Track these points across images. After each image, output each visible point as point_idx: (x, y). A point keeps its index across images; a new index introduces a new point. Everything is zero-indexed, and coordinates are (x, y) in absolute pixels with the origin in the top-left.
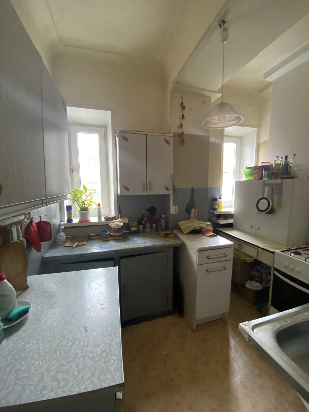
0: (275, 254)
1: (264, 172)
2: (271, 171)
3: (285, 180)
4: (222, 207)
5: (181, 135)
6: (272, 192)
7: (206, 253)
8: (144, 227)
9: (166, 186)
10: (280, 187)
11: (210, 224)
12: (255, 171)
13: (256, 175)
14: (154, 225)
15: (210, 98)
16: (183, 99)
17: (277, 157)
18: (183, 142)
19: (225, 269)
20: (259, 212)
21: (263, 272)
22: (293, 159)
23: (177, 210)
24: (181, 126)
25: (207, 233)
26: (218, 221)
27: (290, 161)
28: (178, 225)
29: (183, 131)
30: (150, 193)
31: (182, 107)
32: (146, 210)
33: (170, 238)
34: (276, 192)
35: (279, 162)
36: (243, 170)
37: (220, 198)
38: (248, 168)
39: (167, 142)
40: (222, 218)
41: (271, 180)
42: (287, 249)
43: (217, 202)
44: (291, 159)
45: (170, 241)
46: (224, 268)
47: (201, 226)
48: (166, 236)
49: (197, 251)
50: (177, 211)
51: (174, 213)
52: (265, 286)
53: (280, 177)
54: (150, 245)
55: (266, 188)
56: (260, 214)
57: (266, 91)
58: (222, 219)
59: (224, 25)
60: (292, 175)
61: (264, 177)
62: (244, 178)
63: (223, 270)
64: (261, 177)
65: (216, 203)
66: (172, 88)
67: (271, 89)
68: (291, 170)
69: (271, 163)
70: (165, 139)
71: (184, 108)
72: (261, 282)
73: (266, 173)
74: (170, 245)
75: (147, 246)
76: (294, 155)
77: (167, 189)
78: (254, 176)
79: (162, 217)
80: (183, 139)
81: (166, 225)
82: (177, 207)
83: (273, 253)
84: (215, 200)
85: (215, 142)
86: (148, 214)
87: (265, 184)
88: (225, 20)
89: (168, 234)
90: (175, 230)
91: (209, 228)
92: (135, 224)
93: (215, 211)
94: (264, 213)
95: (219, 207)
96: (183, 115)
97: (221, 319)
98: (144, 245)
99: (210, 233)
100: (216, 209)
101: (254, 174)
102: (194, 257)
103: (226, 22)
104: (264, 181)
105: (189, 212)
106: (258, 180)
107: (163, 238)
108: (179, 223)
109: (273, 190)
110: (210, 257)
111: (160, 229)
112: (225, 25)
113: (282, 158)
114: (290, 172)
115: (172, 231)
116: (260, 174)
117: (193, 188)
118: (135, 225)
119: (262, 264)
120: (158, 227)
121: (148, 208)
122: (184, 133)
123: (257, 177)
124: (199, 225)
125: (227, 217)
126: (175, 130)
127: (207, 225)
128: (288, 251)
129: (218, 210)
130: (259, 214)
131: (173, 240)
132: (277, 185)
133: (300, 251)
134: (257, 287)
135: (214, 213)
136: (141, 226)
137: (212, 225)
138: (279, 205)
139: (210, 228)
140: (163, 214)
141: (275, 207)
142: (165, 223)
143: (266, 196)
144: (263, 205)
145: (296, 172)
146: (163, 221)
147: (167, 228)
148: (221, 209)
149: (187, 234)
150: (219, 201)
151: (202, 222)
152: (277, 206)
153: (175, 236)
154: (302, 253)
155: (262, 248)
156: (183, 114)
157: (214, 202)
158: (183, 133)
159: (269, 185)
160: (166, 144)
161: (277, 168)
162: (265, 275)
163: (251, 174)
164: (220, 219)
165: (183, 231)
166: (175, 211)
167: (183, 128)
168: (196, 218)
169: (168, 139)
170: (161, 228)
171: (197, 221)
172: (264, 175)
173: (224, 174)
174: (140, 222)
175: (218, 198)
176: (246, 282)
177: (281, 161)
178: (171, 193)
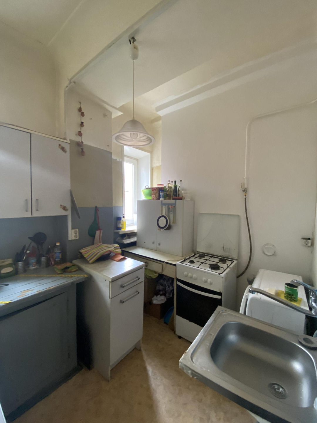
0: (177, 266)
1: (160, 193)
2: (166, 193)
3: (177, 201)
4: (126, 225)
5: (79, 144)
6: (169, 210)
7: (120, 282)
8: (27, 264)
9: (62, 204)
10: (174, 207)
11: (118, 247)
12: (153, 192)
13: (154, 196)
14: (43, 259)
15: (111, 113)
16: (81, 104)
17: (169, 181)
18: (82, 153)
19: (139, 293)
20: (159, 228)
21: (166, 284)
22: (180, 183)
23: (78, 234)
24: (80, 134)
25: (116, 257)
26: (123, 241)
27: (178, 185)
28: (81, 253)
29: (83, 141)
30: (36, 214)
31: (80, 113)
32: (30, 238)
33: (71, 272)
34: (172, 211)
35: (171, 186)
36: (143, 190)
37: (124, 217)
38: (147, 189)
39: (63, 149)
40: (126, 237)
41: (165, 200)
42: (184, 260)
43: (121, 221)
44: (179, 184)
45: (72, 277)
46: (137, 293)
47: (110, 251)
48: (65, 270)
49: (110, 282)
50: (78, 236)
51: (74, 238)
52: (169, 297)
53: (172, 198)
54: (40, 291)
55: (163, 207)
56: (161, 230)
57: (156, 123)
58: (126, 239)
59: (133, 43)
60: (180, 196)
61: (161, 198)
62: (143, 198)
63: (137, 294)
64: (158, 198)
65: (120, 223)
66: (67, 87)
67: (160, 122)
68: (180, 193)
69: (165, 186)
70: (60, 145)
71: (83, 114)
72: (164, 295)
73: (162, 194)
74: (72, 283)
75: (36, 293)
76: (181, 180)
77: (64, 208)
78: (152, 196)
79: (55, 246)
80: (82, 149)
81: (62, 256)
82: (77, 230)
83: (175, 265)
84: (119, 219)
85: (116, 160)
86: (33, 244)
87: (162, 204)
88: (136, 38)
89: (67, 268)
90: (76, 260)
91: (117, 251)
92: (10, 261)
93: (120, 231)
94: (163, 229)
95: (123, 227)
96: (82, 123)
97: (135, 348)
98: (30, 294)
99: (120, 257)
100: (120, 229)
101: (152, 195)
102: (106, 290)
103: (136, 40)
104: (162, 201)
105: (93, 235)
106: (156, 200)
107: (60, 275)
108: (82, 251)
109: (169, 209)
110: (123, 285)
111: (53, 263)
112: (135, 42)
113: (172, 182)
114: (179, 195)
115: (71, 262)
116: (157, 195)
117: (96, 207)
118: (10, 264)
119: (164, 277)
120: (50, 261)
121: (31, 236)
122: (84, 143)
123: (155, 197)
124: (106, 250)
125: (131, 236)
126: (72, 136)
127: (116, 248)
128: (184, 261)
129: (122, 229)
130: (159, 231)
131: (75, 275)
132: (172, 204)
133: (192, 259)
134: (162, 300)
135: (118, 233)
136: (20, 264)
137: (120, 247)
138: (174, 221)
139: (119, 251)
140: (58, 242)
141: (172, 224)
142: (61, 254)
143: (164, 214)
144: (163, 222)
145: (183, 194)
146: (57, 251)
147: (63, 260)
148: (125, 229)
149: (93, 263)
150: (123, 220)
151: (109, 245)
152: (173, 223)
153: (77, 269)
154: (195, 261)
155: (166, 263)
156: (82, 121)
157: (118, 221)
158: (82, 142)
159: (165, 205)
160: (61, 151)
161: (169, 190)
162: (167, 287)
163: (151, 195)
164: (125, 238)
165: (88, 260)
166: (76, 236)
167: (82, 136)
168: (101, 242)
169: (63, 145)
170: (55, 261)
171: (104, 245)
172: (161, 196)
173: (126, 193)
174: (18, 257)
175: (122, 217)
176: (153, 299)
177: (172, 185)
178: (69, 213)
